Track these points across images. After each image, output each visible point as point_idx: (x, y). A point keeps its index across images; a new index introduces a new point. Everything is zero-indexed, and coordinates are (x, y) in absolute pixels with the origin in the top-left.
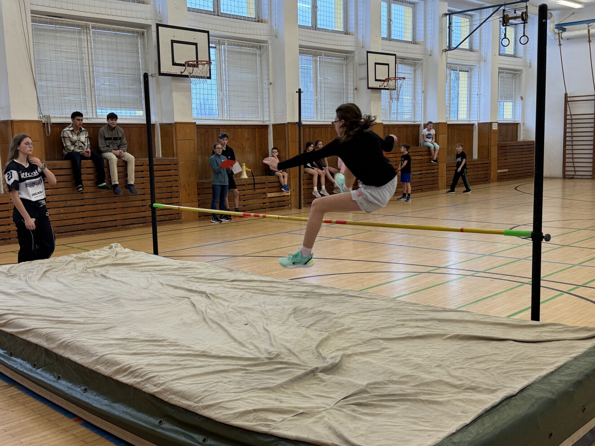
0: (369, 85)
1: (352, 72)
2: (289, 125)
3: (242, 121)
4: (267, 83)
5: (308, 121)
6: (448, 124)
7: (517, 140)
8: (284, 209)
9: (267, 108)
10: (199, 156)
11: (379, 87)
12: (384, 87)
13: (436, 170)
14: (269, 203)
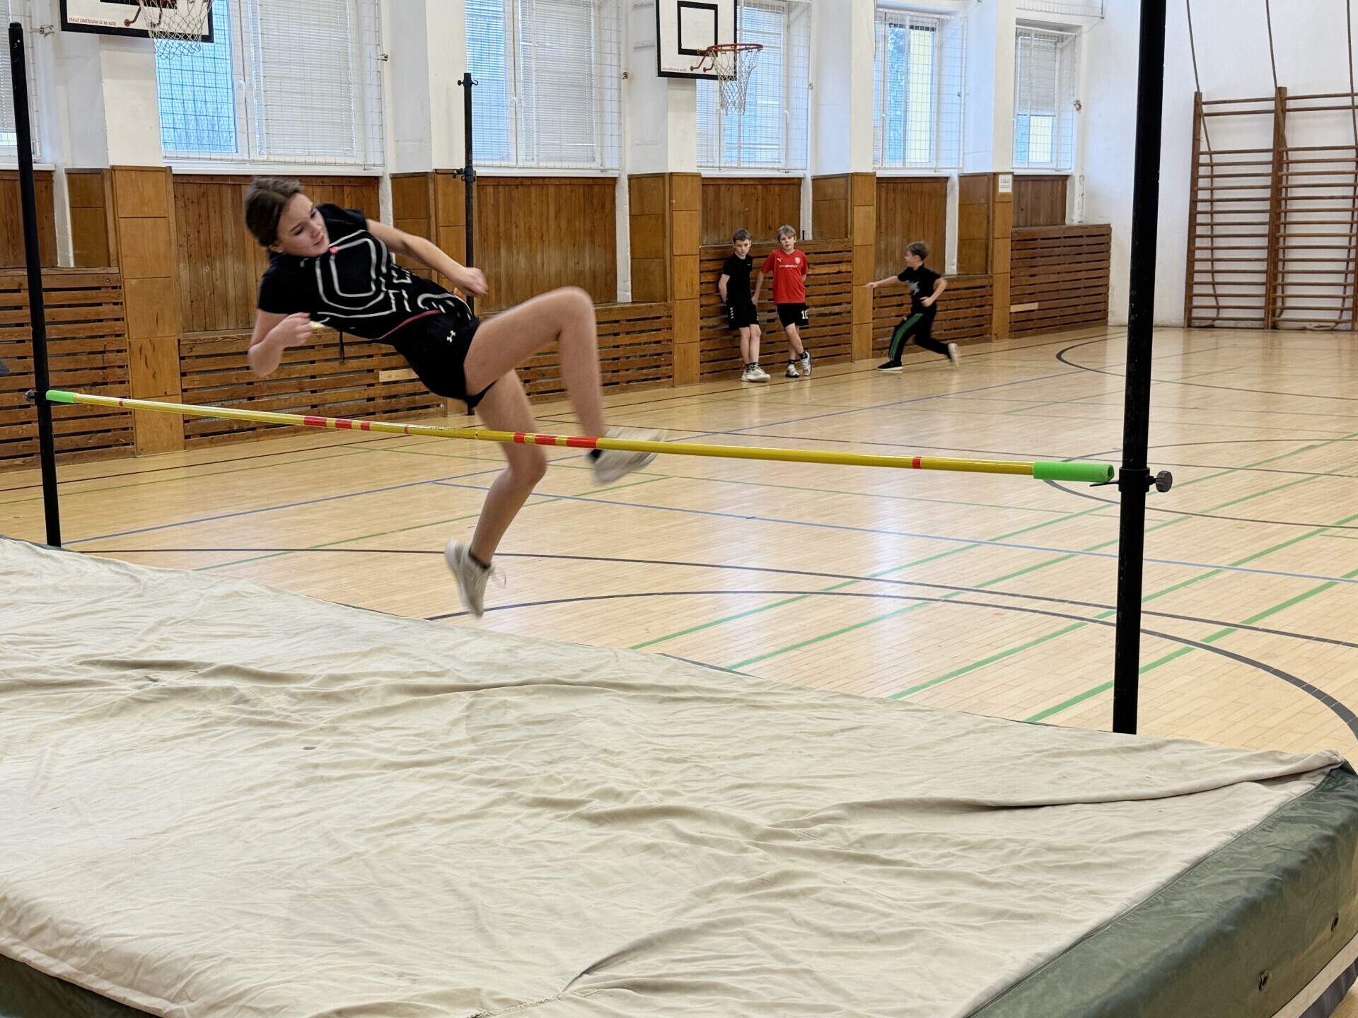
0: (662, 67)
1: (614, 27)
2: (439, 176)
3: (306, 163)
4: (373, 55)
5: (492, 167)
6: (878, 178)
7: (1064, 224)
8: (425, 414)
9: (376, 128)
10: (182, 265)
11: (689, 71)
12: (702, 72)
13: (844, 306)
14: (385, 398)
